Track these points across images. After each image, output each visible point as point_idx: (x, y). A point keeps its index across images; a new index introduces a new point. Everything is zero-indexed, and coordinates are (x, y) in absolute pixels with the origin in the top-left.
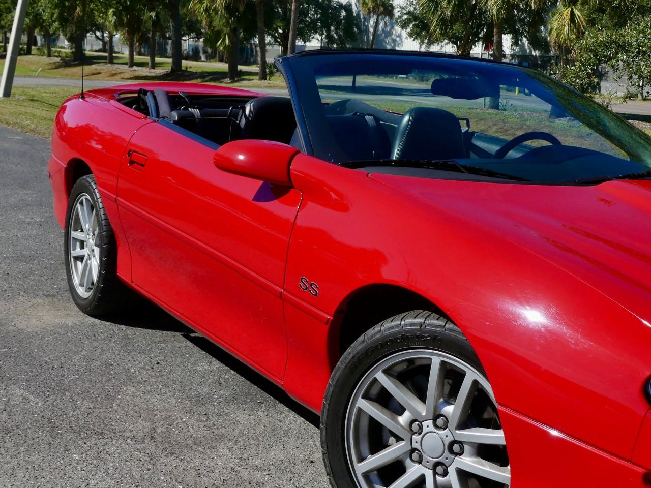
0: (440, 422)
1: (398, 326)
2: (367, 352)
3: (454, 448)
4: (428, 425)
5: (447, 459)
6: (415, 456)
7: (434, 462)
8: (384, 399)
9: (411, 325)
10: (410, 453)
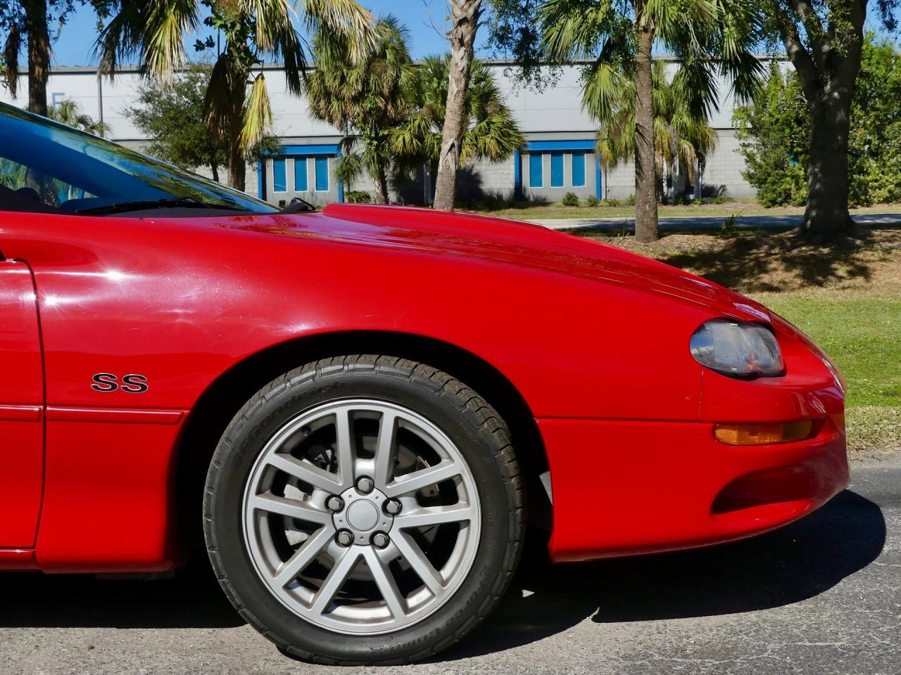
0: (363, 484)
1: (283, 390)
2: (250, 436)
3: (390, 507)
4: (350, 495)
5: (384, 523)
6: (344, 538)
7: (369, 535)
9: (300, 382)
10: (336, 537)
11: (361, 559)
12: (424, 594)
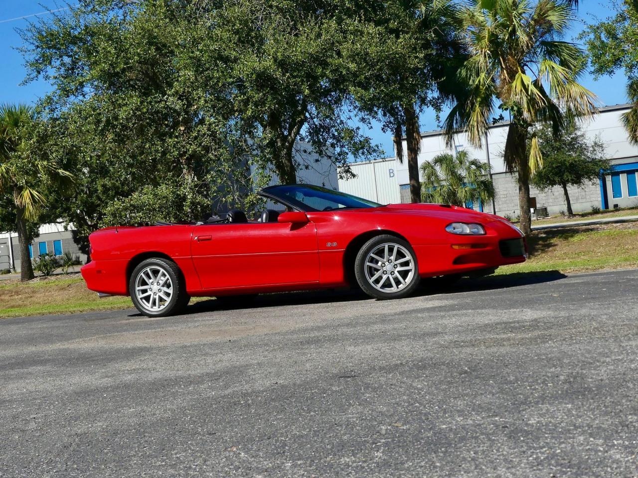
0: (390, 261)
2: (367, 249)
3: (395, 266)
4: (387, 263)
5: (394, 270)
6: (385, 272)
7: (390, 272)
8: (372, 260)
10: (383, 272)
11: (388, 277)
12: (401, 285)
